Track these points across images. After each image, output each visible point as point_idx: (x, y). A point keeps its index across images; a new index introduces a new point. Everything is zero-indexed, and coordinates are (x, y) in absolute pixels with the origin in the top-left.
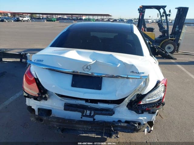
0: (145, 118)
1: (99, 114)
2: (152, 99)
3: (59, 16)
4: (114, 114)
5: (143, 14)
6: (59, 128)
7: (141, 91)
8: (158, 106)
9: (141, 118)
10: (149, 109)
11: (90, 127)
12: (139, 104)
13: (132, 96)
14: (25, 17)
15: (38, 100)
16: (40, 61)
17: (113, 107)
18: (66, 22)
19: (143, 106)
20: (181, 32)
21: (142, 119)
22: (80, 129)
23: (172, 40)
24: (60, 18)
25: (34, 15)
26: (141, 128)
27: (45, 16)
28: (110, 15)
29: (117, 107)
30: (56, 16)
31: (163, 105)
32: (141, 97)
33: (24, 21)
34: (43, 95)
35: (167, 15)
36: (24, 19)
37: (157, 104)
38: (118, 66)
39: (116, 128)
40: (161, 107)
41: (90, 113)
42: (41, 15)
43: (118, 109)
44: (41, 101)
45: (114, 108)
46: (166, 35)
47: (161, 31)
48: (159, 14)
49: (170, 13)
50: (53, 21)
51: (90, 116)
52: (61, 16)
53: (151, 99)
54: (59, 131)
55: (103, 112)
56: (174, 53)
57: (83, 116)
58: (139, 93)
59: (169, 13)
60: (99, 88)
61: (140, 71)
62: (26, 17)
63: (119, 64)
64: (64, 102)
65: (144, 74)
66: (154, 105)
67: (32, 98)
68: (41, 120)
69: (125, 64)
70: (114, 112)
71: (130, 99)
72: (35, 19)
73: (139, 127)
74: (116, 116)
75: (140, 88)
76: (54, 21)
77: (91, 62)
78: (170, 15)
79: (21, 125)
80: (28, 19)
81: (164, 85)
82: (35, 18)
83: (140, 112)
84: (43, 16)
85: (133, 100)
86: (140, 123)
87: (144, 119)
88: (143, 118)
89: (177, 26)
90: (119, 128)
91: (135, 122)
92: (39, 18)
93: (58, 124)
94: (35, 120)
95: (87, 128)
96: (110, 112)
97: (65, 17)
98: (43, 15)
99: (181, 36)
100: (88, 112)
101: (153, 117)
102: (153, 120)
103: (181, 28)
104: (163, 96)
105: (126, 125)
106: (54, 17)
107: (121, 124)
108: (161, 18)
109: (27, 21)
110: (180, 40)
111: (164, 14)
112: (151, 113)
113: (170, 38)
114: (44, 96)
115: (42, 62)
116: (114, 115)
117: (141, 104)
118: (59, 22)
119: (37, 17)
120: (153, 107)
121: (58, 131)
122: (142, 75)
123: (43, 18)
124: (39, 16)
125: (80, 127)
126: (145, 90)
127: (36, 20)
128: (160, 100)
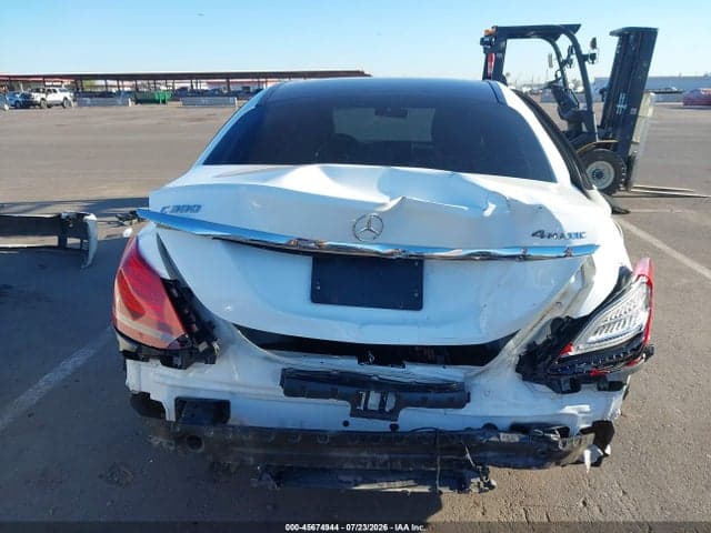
0: (586, 408)
1: (417, 404)
2: (609, 334)
3: (178, 85)
4: (469, 401)
5: (500, 55)
6: (266, 469)
7: (569, 306)
8: (630, 361)
9: (569, 410)
10: (602, 370)
11: (386, 457)
12: (564, 356)
13: (536, 329)
14: (55, 91)
15: (176, 367)
16: (188, 208)
17: (462, 375)
18: (210, 105)
19: (579, 364)
20: (636, 116)
21: (575, 412)
22: (346, 466)
23: (607, 146)
24: (184, 89)
25: (86, 83)
26: (572, 446)
27: (127, 86)
28: (367, 73)
29: (476, 375)
30: (170, 83)
31: (649, 354)
32: (568, 329)
33: (49, 106)
34: (200, 343)
35: (583, 59)
36: (51, 98)
37: (625, 353)
38: (488, 213)
39: (481, 454)
40: (641, 362)
41: (383, 403)
42: (115, 83)
43: (483, 381)
44: (190, 369)
45: (466, 378)
46: (584, 129)
47: (565, 116)
48: (554, 56)
49: (595, 51)
50: (158, 102)
51: (380, 413)
52: (186, 84)
53: (604, 335)
54: (264, 478)
55: (428, 395)
56: (618, 193)
57: (354, 414)
58: (559, 313)
59: (592, 52)
60: (415, 303)
61: (568, 228)
62: (57, 89)
63: (491, 208)
64: (281, 367)
65: (581, 237)
66: (618, 356)
67: (155, 357)
68: (195, 441)
69: (510, 205)
70: (469, 394)
71: (526, 341)
72: (91, 97)
73: (564, 444)
74: (479, 410)
75: (564, 295)
76: (164, 102)
77: (383, 205)
78: (593, 57)
79: (101, 476)
80: (66, 99)
81: (645, 280)
82: (91, 95)
83: (567, 386)
84: (119, 87)
85: (540, 342)
86: (567, 429)
87: (581, 412)
88: (579, 410)
89: (622, 97)
90: (490, 454)
91: (547, 427)
92: (106, 94)
93: (261, 451)
94: (171, 444)
95: (374, 462)
96: (455, 394)
97: (203, 86)
98: (120, 83)
99: (636, 130)
100: (374, 400)
101: (613, 405)
102: (614, 414)
103: (635, 101)
104: (644, 324)
105: (516, 438)
106: (163, 88)
107: (499, 437)
108: (561, 69)
109: (62, 104)
110: (636, 143)
111: (574, 57)
112: (605, 389)
113: (598, 141)
114: (203, 347)
115: (197, 211)
116: (467, 405)
117: (571, 354)
118: (180, 103)
119: (99, 90)
120: (615, 364)
121: (260, 479)
122: (577, 242)
123: (119, 93)
124: (107, 86)
125: (347, 458)
126: (582, 303)
127: (95, 99)
128: (638, 336)
